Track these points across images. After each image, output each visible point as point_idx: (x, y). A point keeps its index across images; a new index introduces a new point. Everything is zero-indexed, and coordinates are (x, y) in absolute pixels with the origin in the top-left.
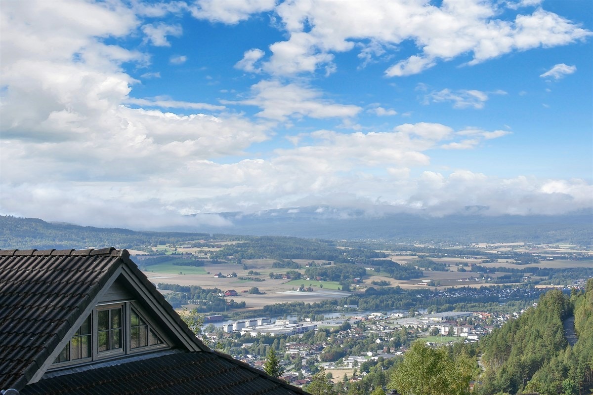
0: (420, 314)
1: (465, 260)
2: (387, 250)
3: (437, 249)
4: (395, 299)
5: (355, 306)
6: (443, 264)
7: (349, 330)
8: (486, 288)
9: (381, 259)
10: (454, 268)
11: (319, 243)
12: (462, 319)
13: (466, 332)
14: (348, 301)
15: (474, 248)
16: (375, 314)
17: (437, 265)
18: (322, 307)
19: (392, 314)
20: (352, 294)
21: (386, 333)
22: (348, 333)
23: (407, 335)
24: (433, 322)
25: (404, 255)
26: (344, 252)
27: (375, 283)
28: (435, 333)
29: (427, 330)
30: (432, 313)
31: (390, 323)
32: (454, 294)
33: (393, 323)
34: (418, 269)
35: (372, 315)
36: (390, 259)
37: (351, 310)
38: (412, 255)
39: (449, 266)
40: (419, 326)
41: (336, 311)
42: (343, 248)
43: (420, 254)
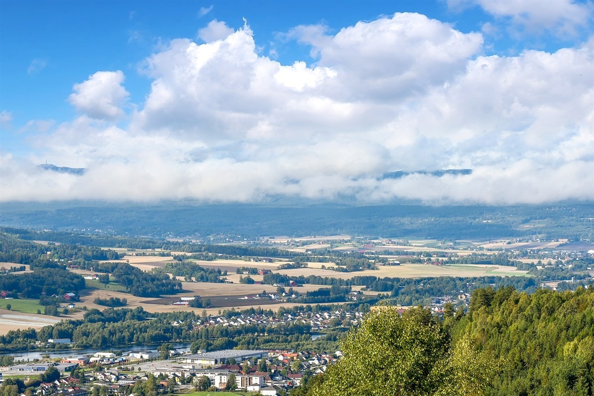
0: (178, 355)
1: (252, 264)
2: (120, 247)
3: (204, 246)
4: (135, 329)
5: (66, 341)
6: (216, 270)
7: (57, 382)
8: (288, 312)
9: (112, 261)
10: (234, 278)
11: (5, 234)
12: (249, 363)
13: (256, 385)
14: (55, 332)
15: (267, 245)
16: (102, 354)
17: (206, 272)
18: (9, 342)
19: (131, 355)
20: (62, 320)
21: (120, 386)
22: (55, 386)
23: (156, 389)
24: (200, 367)
25: (149, 255)
26: (48, 249)
27: (101, 302)
28: (204, 386)
29: (189, 381)
30: (199, 352)
31: (127, 369)
32: (235, 321)
33: (133, 369)
34: (174, 279)
35: (96, 357)
36: (125, 262)
37: (60, 347)
38: (163, 255)
39: (225, 274)
40: (177, 373)
41: (34, 349)
42: (45, 243)
43: (177, 253)
